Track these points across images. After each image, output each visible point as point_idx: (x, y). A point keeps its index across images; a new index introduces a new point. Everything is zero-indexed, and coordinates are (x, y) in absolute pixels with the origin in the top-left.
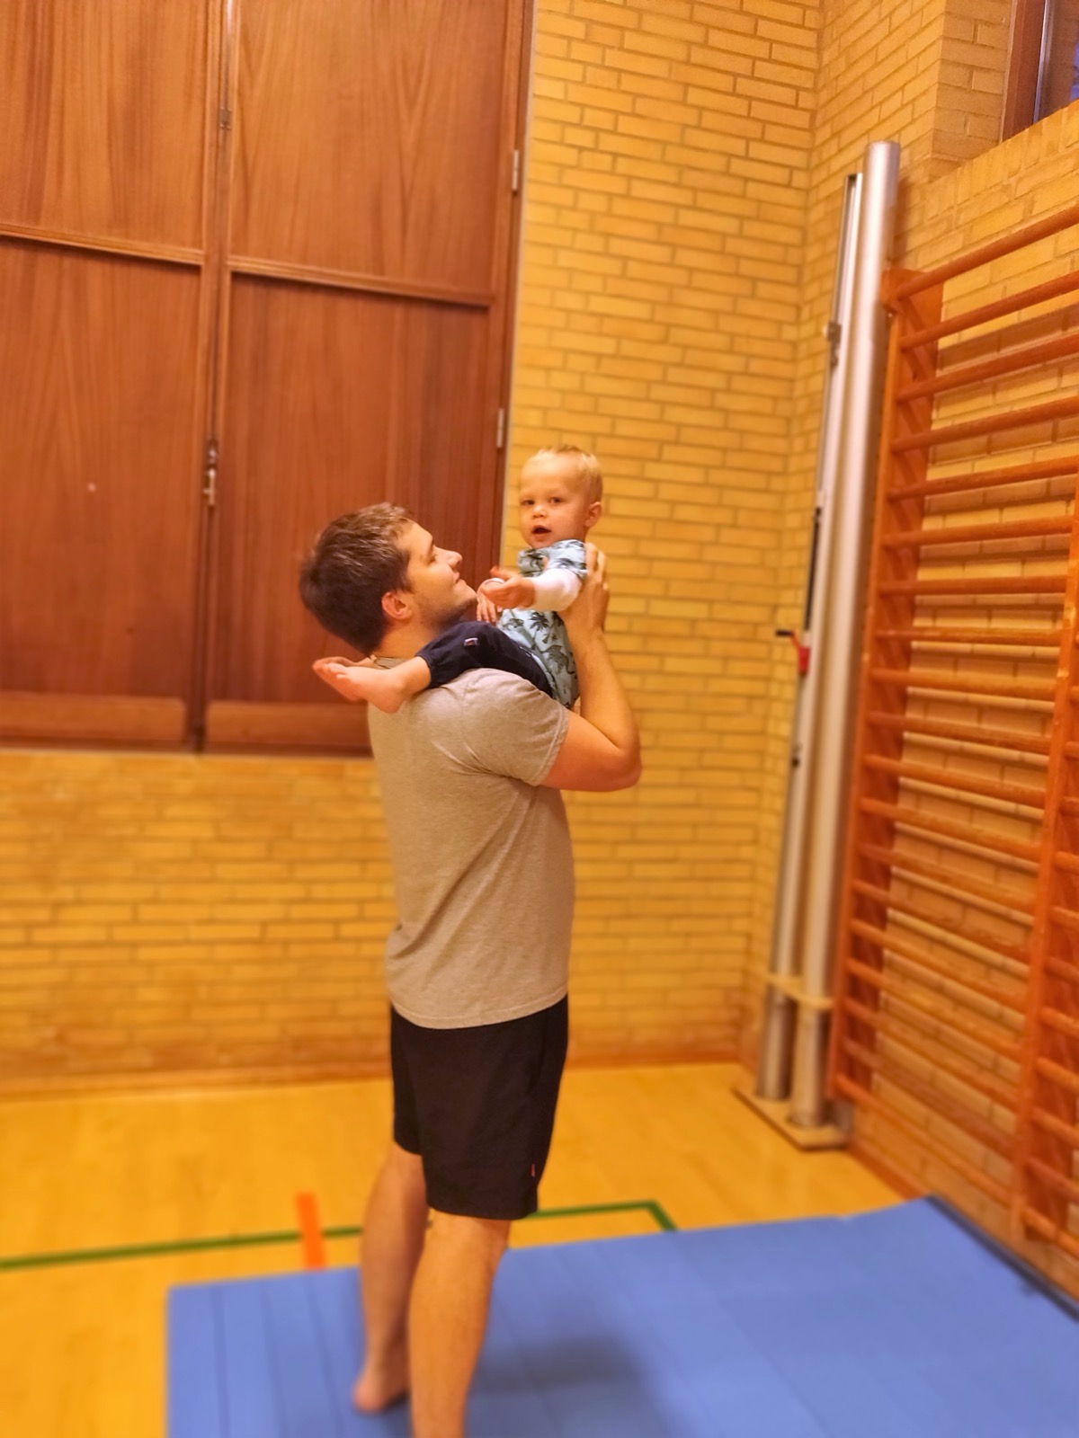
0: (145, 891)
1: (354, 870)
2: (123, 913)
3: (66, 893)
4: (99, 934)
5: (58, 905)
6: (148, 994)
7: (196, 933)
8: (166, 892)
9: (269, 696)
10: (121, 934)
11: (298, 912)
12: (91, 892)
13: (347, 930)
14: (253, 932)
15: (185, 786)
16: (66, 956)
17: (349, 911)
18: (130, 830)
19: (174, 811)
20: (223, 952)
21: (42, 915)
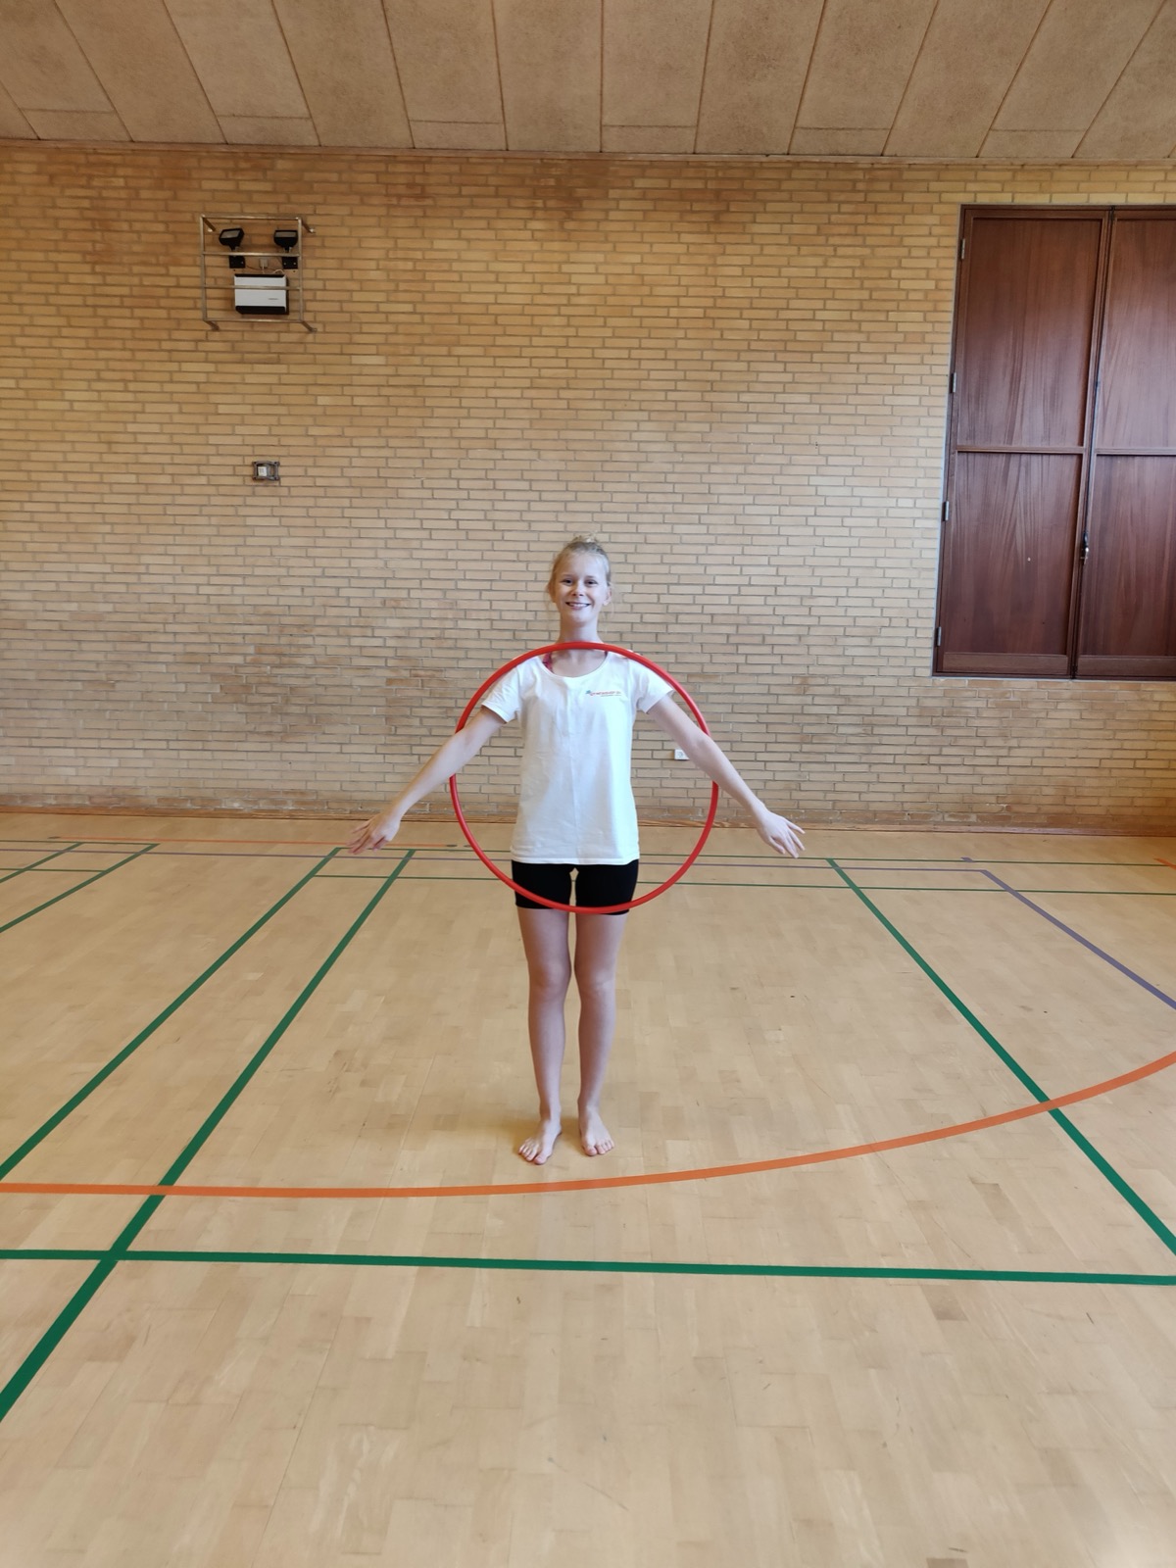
0: (1048, 743)
1: (1143, 735)
2: (1038, 753)
3: (1014, 743)
4: (1027, 762)
5: (1010, 748)
6: (1047, 791)
7: (1069, 763)
8: (1057, 743)
9: (1105, 652)
10: (1036, 762)
11: (1118, 754)
12: (1024, 743)
13: (1139, 764)
14: (1096, 764)
15: (1067, 694)
16: (1013, 771)
17: (1141, 754)
18: (1043, 715)
19: (1061, 706)
20: (1081, 773)
21: (1004, 752)
